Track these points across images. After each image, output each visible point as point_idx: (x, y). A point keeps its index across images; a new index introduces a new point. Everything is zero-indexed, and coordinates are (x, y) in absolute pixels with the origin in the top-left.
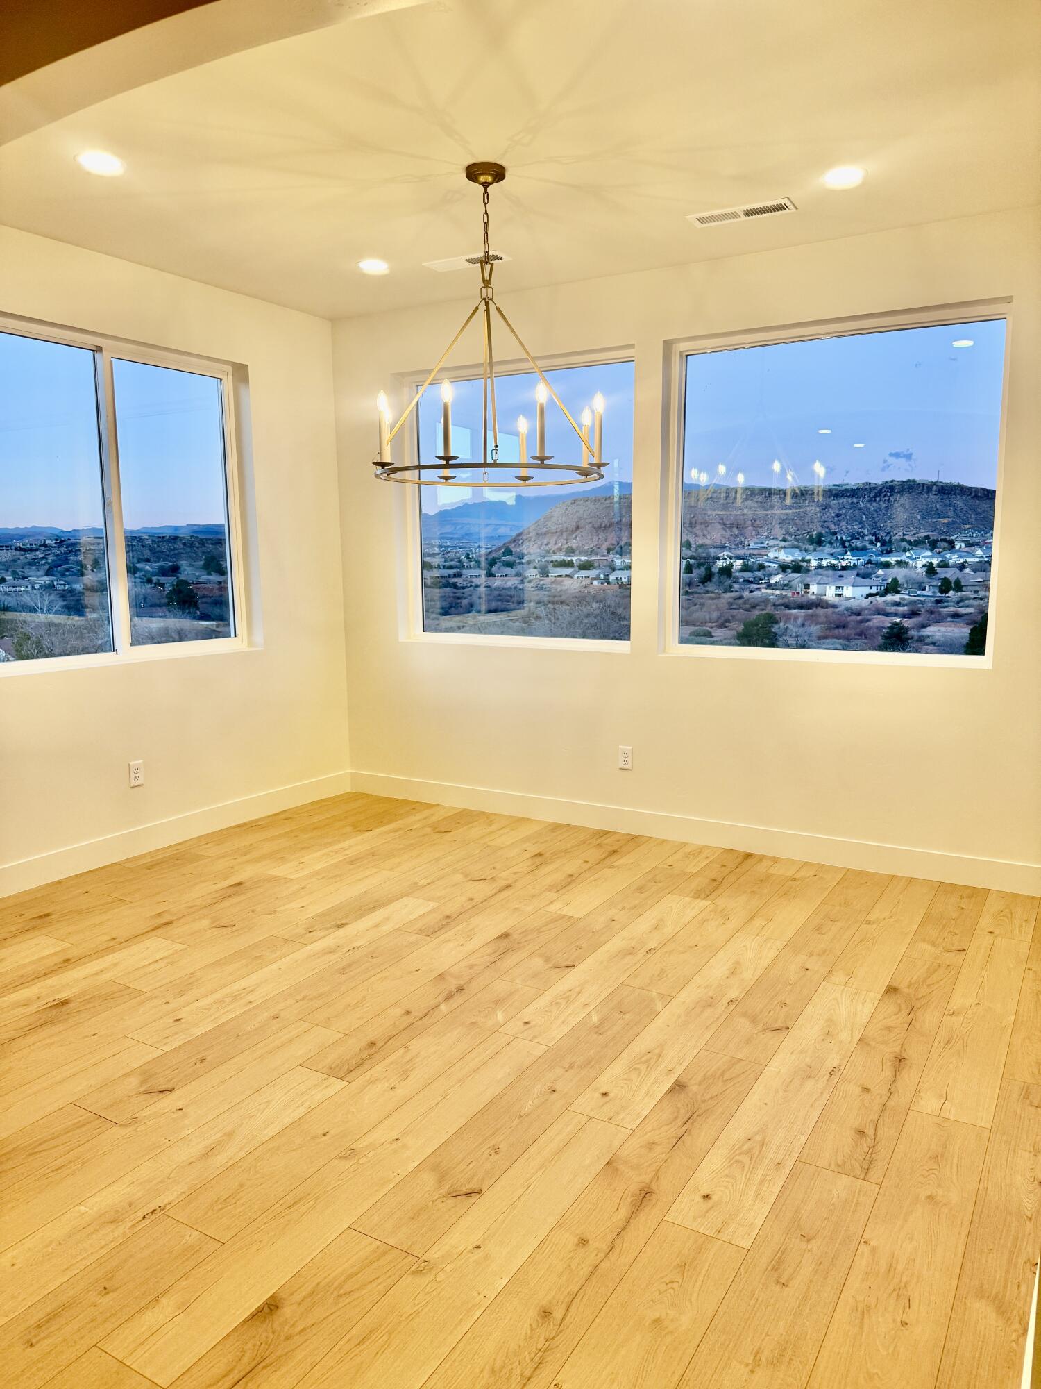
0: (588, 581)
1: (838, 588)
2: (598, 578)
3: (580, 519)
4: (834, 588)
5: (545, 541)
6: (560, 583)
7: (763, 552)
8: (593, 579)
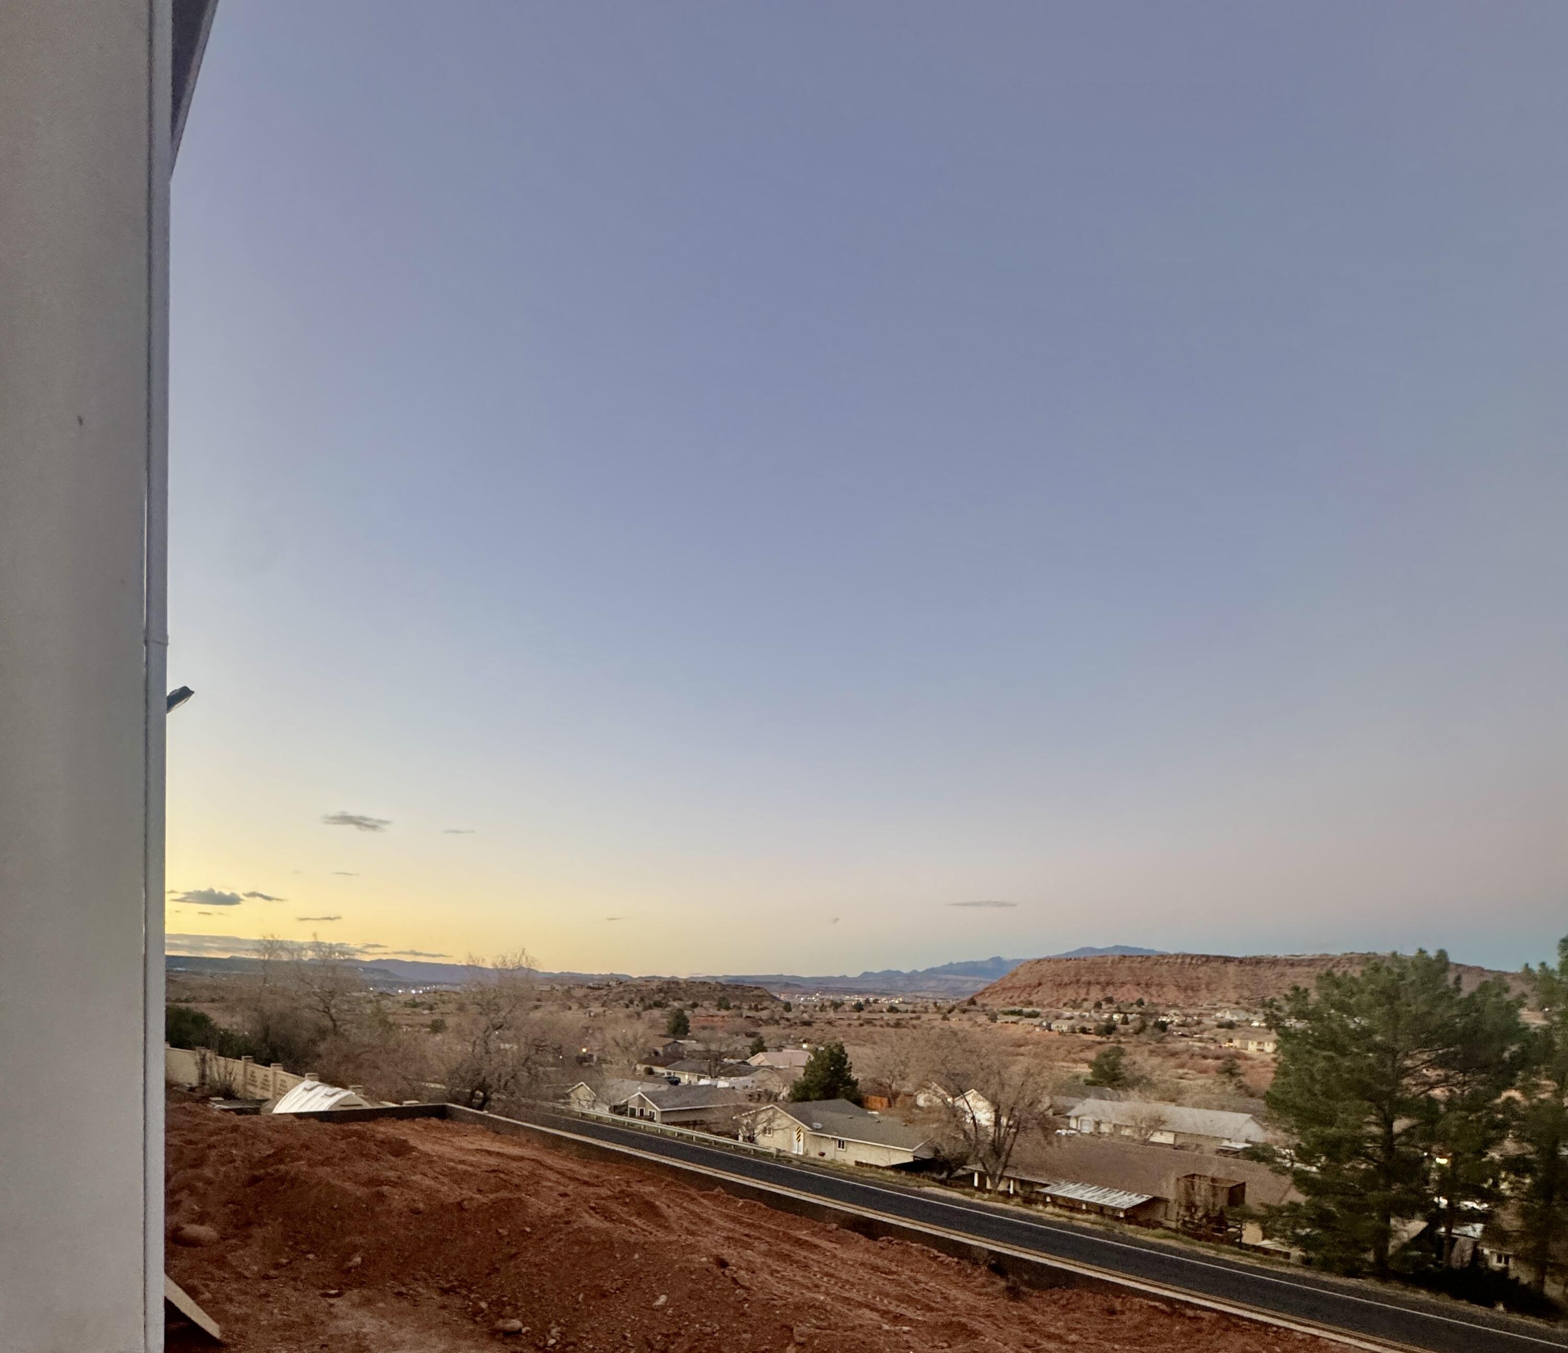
0: (1031, 1028)
1: (1260, 1043)
2: (1040, 1025)
3: (1043, 976)
4: (1255, 1043)
5: (1010, 995)
6: (1006, 1028)
7: (1213, 1012)
8: (1035, 1026)
